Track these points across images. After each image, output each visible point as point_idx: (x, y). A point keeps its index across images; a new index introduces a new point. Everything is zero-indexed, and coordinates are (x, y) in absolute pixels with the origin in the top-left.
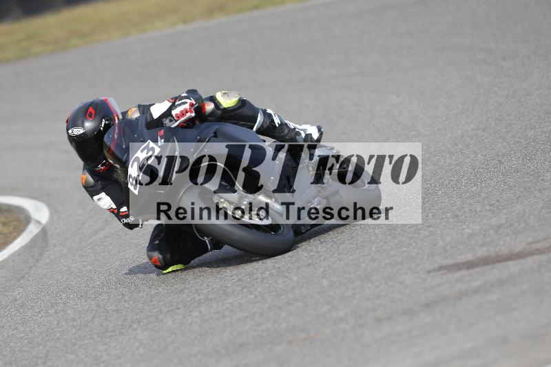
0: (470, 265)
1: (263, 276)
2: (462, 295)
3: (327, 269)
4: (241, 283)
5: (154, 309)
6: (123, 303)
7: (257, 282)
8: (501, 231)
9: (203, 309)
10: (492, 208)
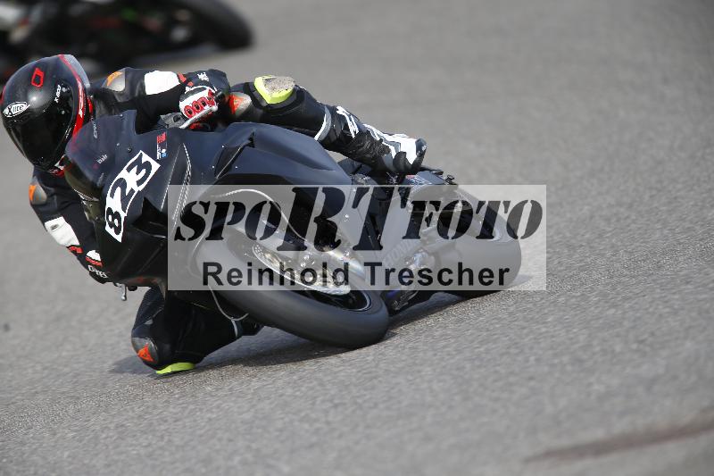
1: (230, 463)
3: (343, 454)
8: (656, 389)
10: (642, 345)
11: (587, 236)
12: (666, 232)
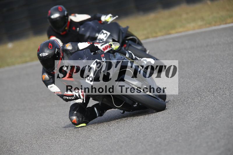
11: (117, 148)
12: (143, 146)
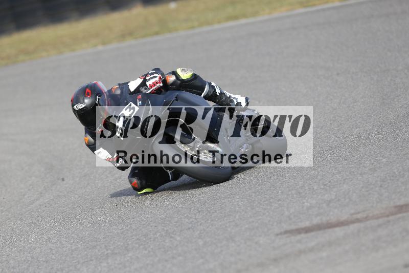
0: (307, 230)
1: (155, 236)
2: (301, 252)
3: (202, 232)
4: (138, 241)
5: (74, 260)
6: (51, 255)
7: (151, 241)
8: (331, 205)
9: (109, 261)
10: (325, 186)
